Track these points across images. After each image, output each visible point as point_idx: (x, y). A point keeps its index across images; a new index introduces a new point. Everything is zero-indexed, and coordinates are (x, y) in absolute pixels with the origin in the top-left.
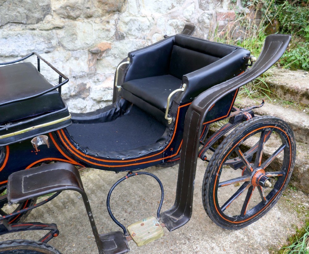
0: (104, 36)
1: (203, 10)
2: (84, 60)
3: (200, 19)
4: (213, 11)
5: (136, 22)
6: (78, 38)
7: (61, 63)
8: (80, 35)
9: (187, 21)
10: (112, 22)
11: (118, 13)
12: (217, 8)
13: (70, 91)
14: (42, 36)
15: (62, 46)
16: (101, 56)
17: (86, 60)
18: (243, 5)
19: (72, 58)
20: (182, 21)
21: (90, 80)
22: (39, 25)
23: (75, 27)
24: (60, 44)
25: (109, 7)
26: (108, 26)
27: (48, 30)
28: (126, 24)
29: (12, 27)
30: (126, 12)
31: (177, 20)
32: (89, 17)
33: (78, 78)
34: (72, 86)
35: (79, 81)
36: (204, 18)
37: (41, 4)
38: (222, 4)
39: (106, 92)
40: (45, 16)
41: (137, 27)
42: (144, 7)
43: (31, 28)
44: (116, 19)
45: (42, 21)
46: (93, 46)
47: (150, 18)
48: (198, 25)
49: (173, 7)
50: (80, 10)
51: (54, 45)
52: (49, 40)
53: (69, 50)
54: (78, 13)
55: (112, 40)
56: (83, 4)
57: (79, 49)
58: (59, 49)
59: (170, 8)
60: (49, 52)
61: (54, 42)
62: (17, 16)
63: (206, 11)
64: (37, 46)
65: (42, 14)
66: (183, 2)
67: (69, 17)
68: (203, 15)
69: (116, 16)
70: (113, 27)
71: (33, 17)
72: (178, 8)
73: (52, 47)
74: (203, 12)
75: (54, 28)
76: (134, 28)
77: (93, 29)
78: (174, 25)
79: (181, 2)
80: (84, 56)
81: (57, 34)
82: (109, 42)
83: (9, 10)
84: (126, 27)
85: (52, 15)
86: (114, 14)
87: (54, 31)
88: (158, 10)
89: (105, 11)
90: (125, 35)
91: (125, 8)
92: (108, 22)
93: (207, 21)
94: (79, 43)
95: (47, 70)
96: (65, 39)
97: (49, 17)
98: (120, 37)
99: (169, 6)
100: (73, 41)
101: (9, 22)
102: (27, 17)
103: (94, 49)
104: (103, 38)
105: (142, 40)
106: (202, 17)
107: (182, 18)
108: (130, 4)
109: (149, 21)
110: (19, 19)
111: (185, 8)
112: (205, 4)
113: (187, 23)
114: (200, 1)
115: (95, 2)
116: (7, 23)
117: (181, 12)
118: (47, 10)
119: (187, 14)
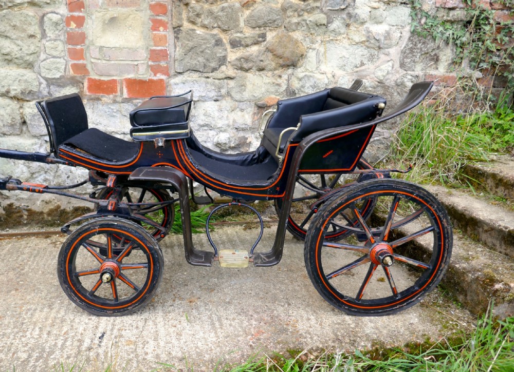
0: (273, 90)
1: (405, 70)
2: (249, 113)
3: (399, 81)
4: (420, 72)
5: (311, 79)
6: (247, 90)
7: (226, 112)
8: (249, 87)
9: (378, 82)
10: (285, 77)
11: (292, 67)
12: (429, 68)
13: (230, 142)
14: (213, 84)
15: (231, 96)
16: (267, 110)
17: (251, 113)
18: (473, 67)
19: (238, 109)
20: (373, 81)
21: (253, 135)
22: (213, 74)
23: (245, 78)
24: (229, 94)
25: (283, 61)
27: (220, 79)
28: (300, 80)
29: (191, 74)
30: (302, 68)
31: (367, 80)
32: (261, 69)
33: (240, 130)
34: (232, 137)
35: (241, 134)
36: (406, 80)
37: (218, 55)
38: (437, 65)
40: (220, 66)
41: (312, 84)
42: (325, 63)
43: (206, 76)
44: (290, 74)
45: (217, 70)
46: (260, 99)
47: (330, 76)
48: (395, 88)
49: (362, 64)
50: (253, 62)
51: (223, 94)
52: (219, 88)
53: (237, 101)
54: (250, 65)
55: (282, 96)
56: (258, 56)
57: (245, 101)
58: (227, 99)
59: (358, 66)
60: (218, 100)
61: (223, 91)
62: (196, 64)
63: (409, 72)
64: (208, 93)
65: (218, 64)
66: (376, 59)
67: (241, 69)
68: (404, 76)
69: (290, 71)
70: (285, 82)
71: (209, 66)
72: (369, 67)
73: (220, 96)
74: (405, 72)
75: (226, 78)
76: (308, 85)
77: (263, 82)
79: (374, 60)
80: (250, 109)
81: (228, 84)
82: (278, 97)
83: (191, 59)
84: (299, 83)
85: (227, 66)
86: (288, 69)
87: (225, 80)
88: (342, 67)
89: (278, 65)
90: (296, 91)
91: (301, 63)
92: (280, 76)
93: (409, 84)
94: (246, 95)
95: (212, 118)
96: (234, 89)
97: (223, 68)
98: (291, 93)
99: (357, 63)
100: (241, 92)
102: (205, 66)
103: (260, 103)
104: (272, 93)
106: (402, 79)
107: (373, 78)
108: (309, 59)
109: (328, 79)
110: (198, 68)
111: (378, 67)
112: (409, 63)
113: (379, 84)
114: (403, 60)
115: (270, 55)
116: (188, 71)
117: (373, 71)
118: (223, 61)
119: (379, 74)
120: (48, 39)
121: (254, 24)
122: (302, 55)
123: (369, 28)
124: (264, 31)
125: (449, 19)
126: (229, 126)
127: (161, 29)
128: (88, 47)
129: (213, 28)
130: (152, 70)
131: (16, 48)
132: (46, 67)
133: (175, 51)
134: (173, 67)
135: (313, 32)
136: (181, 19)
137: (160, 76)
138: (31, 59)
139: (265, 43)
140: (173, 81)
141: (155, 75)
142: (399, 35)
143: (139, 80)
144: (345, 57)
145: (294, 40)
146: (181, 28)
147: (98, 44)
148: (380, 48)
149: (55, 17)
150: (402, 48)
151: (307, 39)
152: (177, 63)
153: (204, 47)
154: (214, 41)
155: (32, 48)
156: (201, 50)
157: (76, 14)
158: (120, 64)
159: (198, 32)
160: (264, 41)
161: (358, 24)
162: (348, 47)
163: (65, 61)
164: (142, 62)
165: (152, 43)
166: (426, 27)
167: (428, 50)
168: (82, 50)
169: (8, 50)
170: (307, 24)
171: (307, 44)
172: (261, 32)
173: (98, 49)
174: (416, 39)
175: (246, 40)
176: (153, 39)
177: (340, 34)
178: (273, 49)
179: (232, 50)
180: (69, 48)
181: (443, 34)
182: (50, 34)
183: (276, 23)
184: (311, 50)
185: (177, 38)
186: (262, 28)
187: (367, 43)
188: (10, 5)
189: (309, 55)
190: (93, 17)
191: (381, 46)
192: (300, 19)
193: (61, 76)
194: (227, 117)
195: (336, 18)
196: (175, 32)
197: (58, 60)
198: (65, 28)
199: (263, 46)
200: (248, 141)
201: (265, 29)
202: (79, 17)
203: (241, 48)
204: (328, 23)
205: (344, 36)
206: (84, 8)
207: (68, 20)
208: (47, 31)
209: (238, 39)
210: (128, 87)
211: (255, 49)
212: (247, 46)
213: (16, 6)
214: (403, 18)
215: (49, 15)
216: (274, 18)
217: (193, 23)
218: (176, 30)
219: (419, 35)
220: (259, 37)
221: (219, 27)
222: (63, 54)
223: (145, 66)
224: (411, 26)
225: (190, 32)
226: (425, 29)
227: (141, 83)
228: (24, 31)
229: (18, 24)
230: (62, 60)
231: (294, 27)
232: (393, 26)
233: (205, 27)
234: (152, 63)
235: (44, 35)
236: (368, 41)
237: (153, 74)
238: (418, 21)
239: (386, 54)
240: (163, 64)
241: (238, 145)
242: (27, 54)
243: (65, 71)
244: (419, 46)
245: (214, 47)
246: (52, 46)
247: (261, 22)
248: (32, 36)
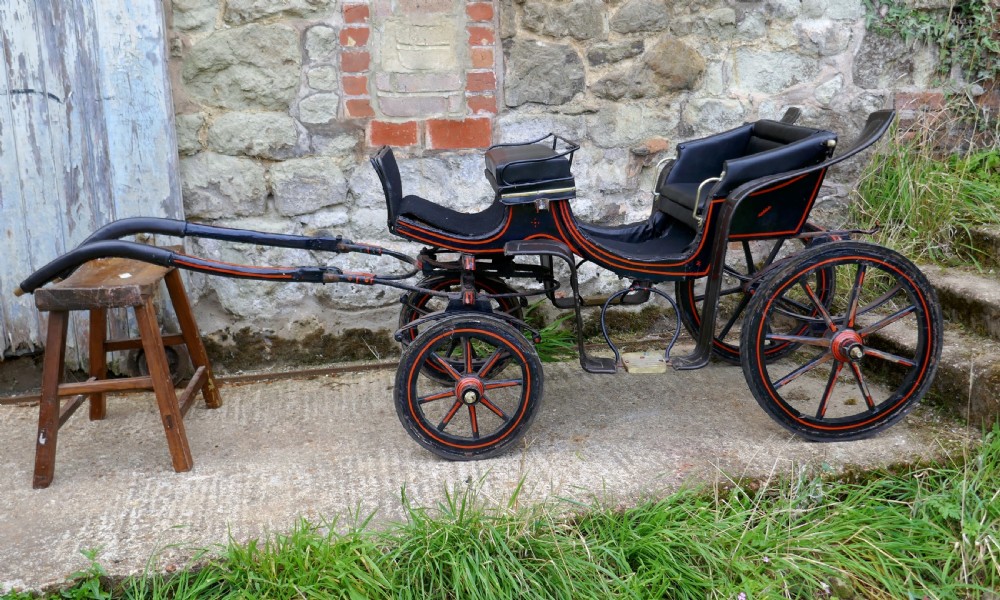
0: (658, 128)
1: (862, 88)
2: (622, 165)
3: (854, 105)
4: (887, 90)
5: (717, 107)
6: (617, 130)
7: (586, 166)
8: (621, 124)
9: (822, 108)
10: (676, 106)
11: (686, 91)
12: (901, 83)
13: (592, 213)
14: (565, 123)
15: (592, 139)
16: (649, 160)
17: (624, 166)
18: (968, 78)
19: (604, 160)
20: (814, 108)
21: (627, 201)
22: (564, 106)
23: (615, 111)
24: (589, 136)
25: (672, 82)
26: (667, 113)
27: (575, 114)
28: (700, 109)
29: (530, 108)
30: (701, 91)
31: (802, 107)
32: (639, 96)
33: (608, 194)
34: (596, 206)
35: (609, 200)
36: (865, 103)
37: (571, 77)
38: (912, 77)
40: (574, 94)
41: (718, 115)
42: (737, 81)
43: (553, 110)
44: (683, 102)
45: (570, 101)
46: (638, 143)
47: (745, 102)
48: (849, 116)
49: (795, 81)
50: (626, 85)
51: (581, 137)
52: (575, 128)
53: (601, 147)
54: (622, 90)
55: (672, 136)
56: (631, 77)
57: (615, 146)
58: (586, 144)
59: (788, 84)
61: (581, 133)
62: (538, 94)
63: (869, 91)
65: (570, 91)
66: (816, 73)
67: (608, 96)
68: (862, 97)
69: (683, 97)
70: (676, 114)
71: (558, 95)
72: (806, 84)
74: (863, 91)
75: (584, 112)
76: (712, 117)
77: (641, 115)
79: (812, 74)
80: (622, 159)
81: (587, 121)
82: (666, 139)
83: (530, 85)
84: (698, 115)
85: (584, 93)
86: (680, 93)
87: (583, 116)
88: (764, 87)
89: (664, 88)
90: (694, 128)
91: (700, 84)
92: (668, 106)
94: (617, 137)
96: (597, 129)
97: (579, 96)
98: (686, 131)
99: (787, 80)
100: (608, 132)
101: (527, 102)
102: (551, 95)
103: (639, 148)
104: (657, 131)
106: (859, 101)
107: (813, 103)
108: (711, 76)
109: (743, 106)
110: (540, 98)
111: (820, 84)
112: (868, 77)
113: (824, 112)
114: (858, 71)
115: (651, 74)
116: (523, 104)
117: (812, 91)
118: (578, 85)
119: (823, 95)
120: (312, 64)
121: (624, 27)
122: (701, 71)
123: (801, 26)
124: (640, 38)
125: (923, 6)
126: (590, 187)
127: (484, 41)
128: (374, 74)
129: (563, 36)
130: (470, 104)
131: (263, 81)
132: (309, 107)
133: (504, 73)
134: (501, 99)
135: (715, 35)
136: (512, 26)
137: (483, 114)
138: (285, 95)
139: (643, 54)
140: (502, 120)
141: (475, 112)
142: (849, 34)
143: (452, 121)
144: (766, 72)
145: (687, 48)
146: (514, 39)
147: (389, 70)
148: (820, 55)
149: (324, 32)
150: (855, 54)
151: (706, 47)
152: (507, 93)
153: (549, 65)
154: (564, 56)
155: (289, 79)
156: (545, 70)
157: (356, 25)
158: (420, 98)
159: (539, 44)
160: (641, 52)
161: (783, 21)
162: (770, 55)
163: (337, 97)
164: (455, 93)
165: (470, 64)
166: (889, 20)
167: (895, 55)
168: (364, 79)
169: (252, 84)
170: (706, 25)
171: (706, 54)
172: (637, 39)
173: (388, 77)
174: (875, 39)
175: (613, 52)
176: (472, 58)
177: (757, 36)
178: (655, 65)
179: (591, 68)
180: (344, 78)
181: (915, 30)
182: (314, 56)
183: (658, 24)
184: (713, 64)
185: (507, 54)
186: (638, 34)
187: (799, 49)
188: (257, 16)
189: (710, 70)
190: (382, 29)
191: (822, 52)
192: (694, 16)
193: (330, 120)
194: (588, 173)
195: (750, 13)
196: (504, 45)
197: (327, 96)
198: (339, 48)
199: (639, 60)
200: (621, 211)
201: (641, 35)
202: (361, 29)
203: (606, 64)
204: (738, 20)
205: (764, 39)
206: (368, 16)
207: (344, 36)
208: (311, 52)
209: (601, 52)
210: (433, 133)
211: (627, 64)
212: (616, 61)
213: (265, 17)
214: (853, 9)
215: (316, 29)
216: (655, 18)
217: (532, 30)
218: (505, 41)
219: (879, 32)
220: (633, 47)
221: (572, 35)
222: (334, 86)
223: (460, 100)
224: (867, 20)
225: (528, 44)
226: (888, 23)
227: (454, 125)
228: (277, 53)
229: (268, 43)
230: (333, 96)
231: (685, 29)
232: (838, 20)
233: (549, 35)
234: (471, 95)
235: (306, 59)
236: (800, 45)
237: (471, 111)
238: (876, 11)
239: (831, 65)
240: (487, 95)
241: (606, 218)
242: (281, 89)
243: (337, 113)
244: (881, 49)
245: (565, 65)
246: (319, 74)
247: (634, 24)
248: (288, 61)
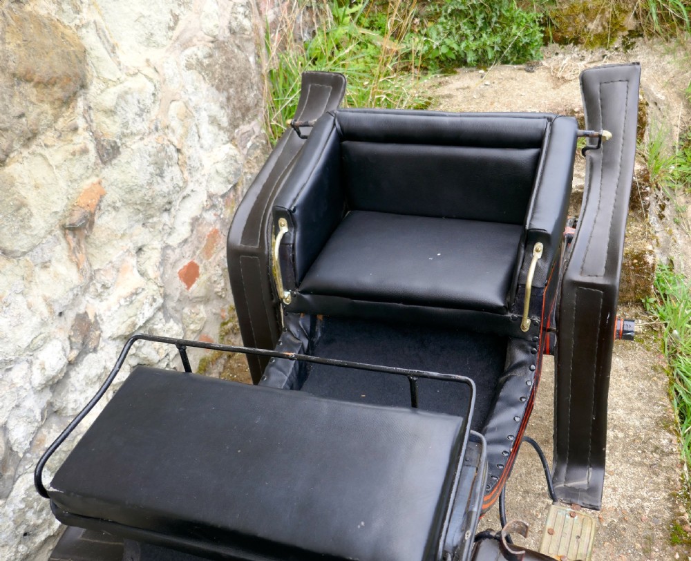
0: (80, 171)
2: (62, 257)
3: (233, 24)
5: (129, 97)
6: (34, 211)
7: (20, 297)
8: (32, 198)
9: (212, 42)
10: (81, 124)
11: (81, 92)
13: (65, 354)
15: (4, 251)
16: (93, 224)
17: (67, 255)
19: (37, 269)
20: (205, 45)
23: (12, 185)
25: (62, 88)
26: (79, 141)
28: (112, 112)
31: (194, 49)
32: (30, 138)
35: (71, 316)
36: (240, 18)
39: (137, 304)
41: (135, 108)
42: (121, 45)
44: (85, 111)
46: (68, 210)
47: (149, 72)
48: (232, 40)
49: (176, 19)
50: (6, 130)
53: (25, 253)
55: (97, 172)
56: (4, 110)
57: (43, 238)
59: (172, 24)
68: (234, 11)
69: (80, 104)
70: (87, 134)
72: (187, 18)
76: (131, 116)
77: (50, 165)
78: (194, 62)
82: (95, 179)
84: (114, 121)
86: (77, 100)
89: (57, 103)
90: (118, 142)
91: (89, 72)
92: (74, 129)
93: (246, 23)
94: (39, 223)
98: (109, 152)
99: (169, 21)
104: (81, 177)
105: (154, 136)
106: (236, 18)
107: (203, 39)
108: (94, 53)
109: (151, 80)
111: (200, 11)
113: (214, 46)
115: (28, 88)
117: (196, 24)
119: (209, 25)
126: (45, 323)
144: (144, 17)
145: (45, 21)
171: (70, 19)
178: (28, 72)
184: (84, 30)
189: (87, 43)
194: (30, 307)
